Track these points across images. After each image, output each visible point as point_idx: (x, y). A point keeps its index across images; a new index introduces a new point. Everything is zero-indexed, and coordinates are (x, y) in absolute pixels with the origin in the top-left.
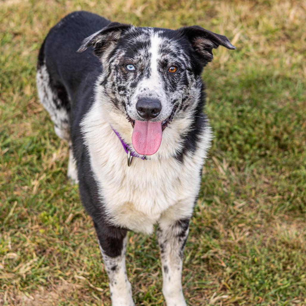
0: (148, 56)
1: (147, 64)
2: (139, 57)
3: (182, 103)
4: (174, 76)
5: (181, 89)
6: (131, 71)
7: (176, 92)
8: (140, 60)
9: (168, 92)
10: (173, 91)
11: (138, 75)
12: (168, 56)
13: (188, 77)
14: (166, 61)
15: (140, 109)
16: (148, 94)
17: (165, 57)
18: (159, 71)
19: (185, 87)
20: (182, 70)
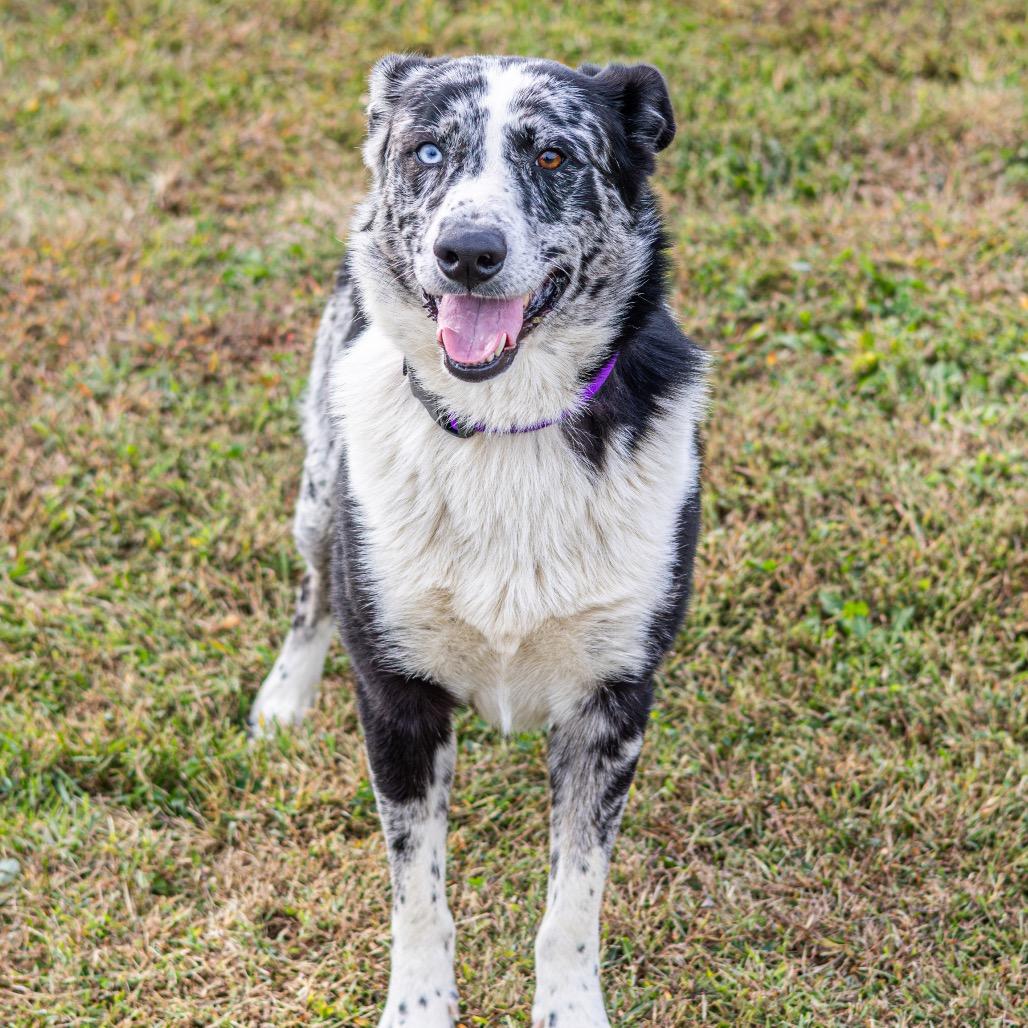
0: (478, 117)
1: (475, 138)
2: (451, 120)
3: (584, 266)
4: (553, 179)
5: (577, 222)
6: (430, 167)
7: (559, 227)
8: (456, 128)
9: (535, 219)
10: (549, 221)
11: (450, 171)
12: (537, 121)
13: (600, 188)
14: (531, 131)
15: (446, 254)
16: (469, 214)
17: (529, 122)
18: (508, 158)
19: (589, 216)
20: (580, 165)
